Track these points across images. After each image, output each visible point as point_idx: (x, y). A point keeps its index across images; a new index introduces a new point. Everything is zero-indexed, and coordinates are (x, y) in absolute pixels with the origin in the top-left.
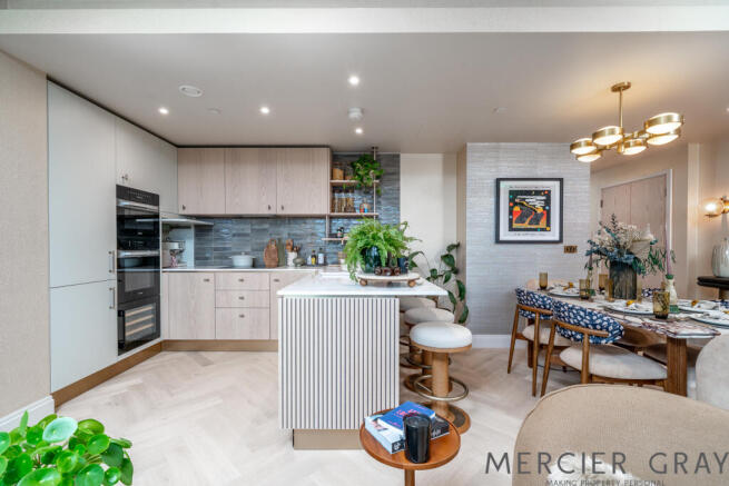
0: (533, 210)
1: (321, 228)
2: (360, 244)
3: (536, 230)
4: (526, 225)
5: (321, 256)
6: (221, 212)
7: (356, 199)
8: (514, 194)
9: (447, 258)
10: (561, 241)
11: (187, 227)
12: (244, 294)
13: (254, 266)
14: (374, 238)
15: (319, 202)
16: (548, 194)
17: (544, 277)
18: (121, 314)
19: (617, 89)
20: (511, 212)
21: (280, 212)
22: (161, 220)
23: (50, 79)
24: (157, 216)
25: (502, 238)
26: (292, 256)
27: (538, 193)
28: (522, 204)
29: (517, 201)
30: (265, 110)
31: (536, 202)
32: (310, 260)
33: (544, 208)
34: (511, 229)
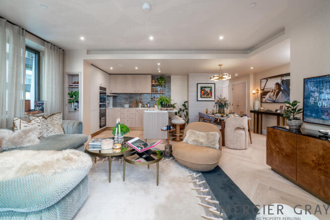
0: (207, 92)
1: (149, 97)
2: (160, 101)
4: (205, 96)
5: (149, 105)
6: (121, 92)
7: (159, 88)
8: (202, 88)
9: (184, 105)
10: (215, 101)
11: (111, 96)
12: (129, 115)
13: (130, 107)
14: (163, 100)
15: (148, 89)
16: (211, 87)
17: (207, 110)
18: (100, 119)
19: (220, 65)
20: (201, 93)
21: (137, 92)
22: (106, 95)
23: (92, 64)
24: (105, 93)
25: (199, 99)
26: (140, 104)
27: (208, 87)
28: (204, 90)
30: (136, 68)
31: (208, 90)
32: (146, 106)
34: (201, 97)
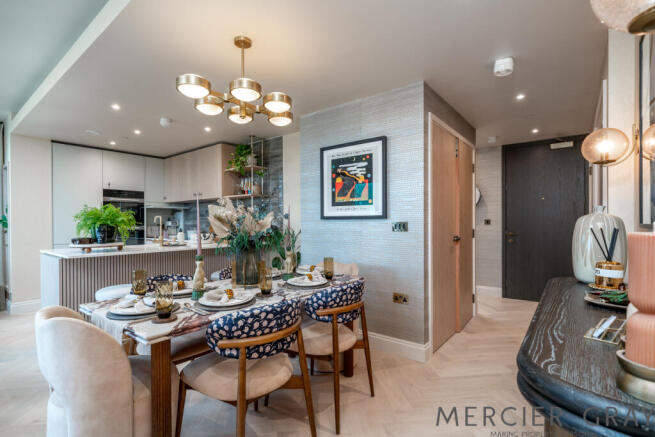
0: (354, 180)
3: (358, 203)
4: (347, 199)
8: (336, 163)
10: (385, 216)
16: (369, 158)
19: (239, 44)
22: (145, 208)
25: (326, 213)
27: (359, 159)
28: (344, 174)
29: (339, 170)
30: (137, 132)
31: (357, 170)
33: (365, 176)
34: (334, 204)
